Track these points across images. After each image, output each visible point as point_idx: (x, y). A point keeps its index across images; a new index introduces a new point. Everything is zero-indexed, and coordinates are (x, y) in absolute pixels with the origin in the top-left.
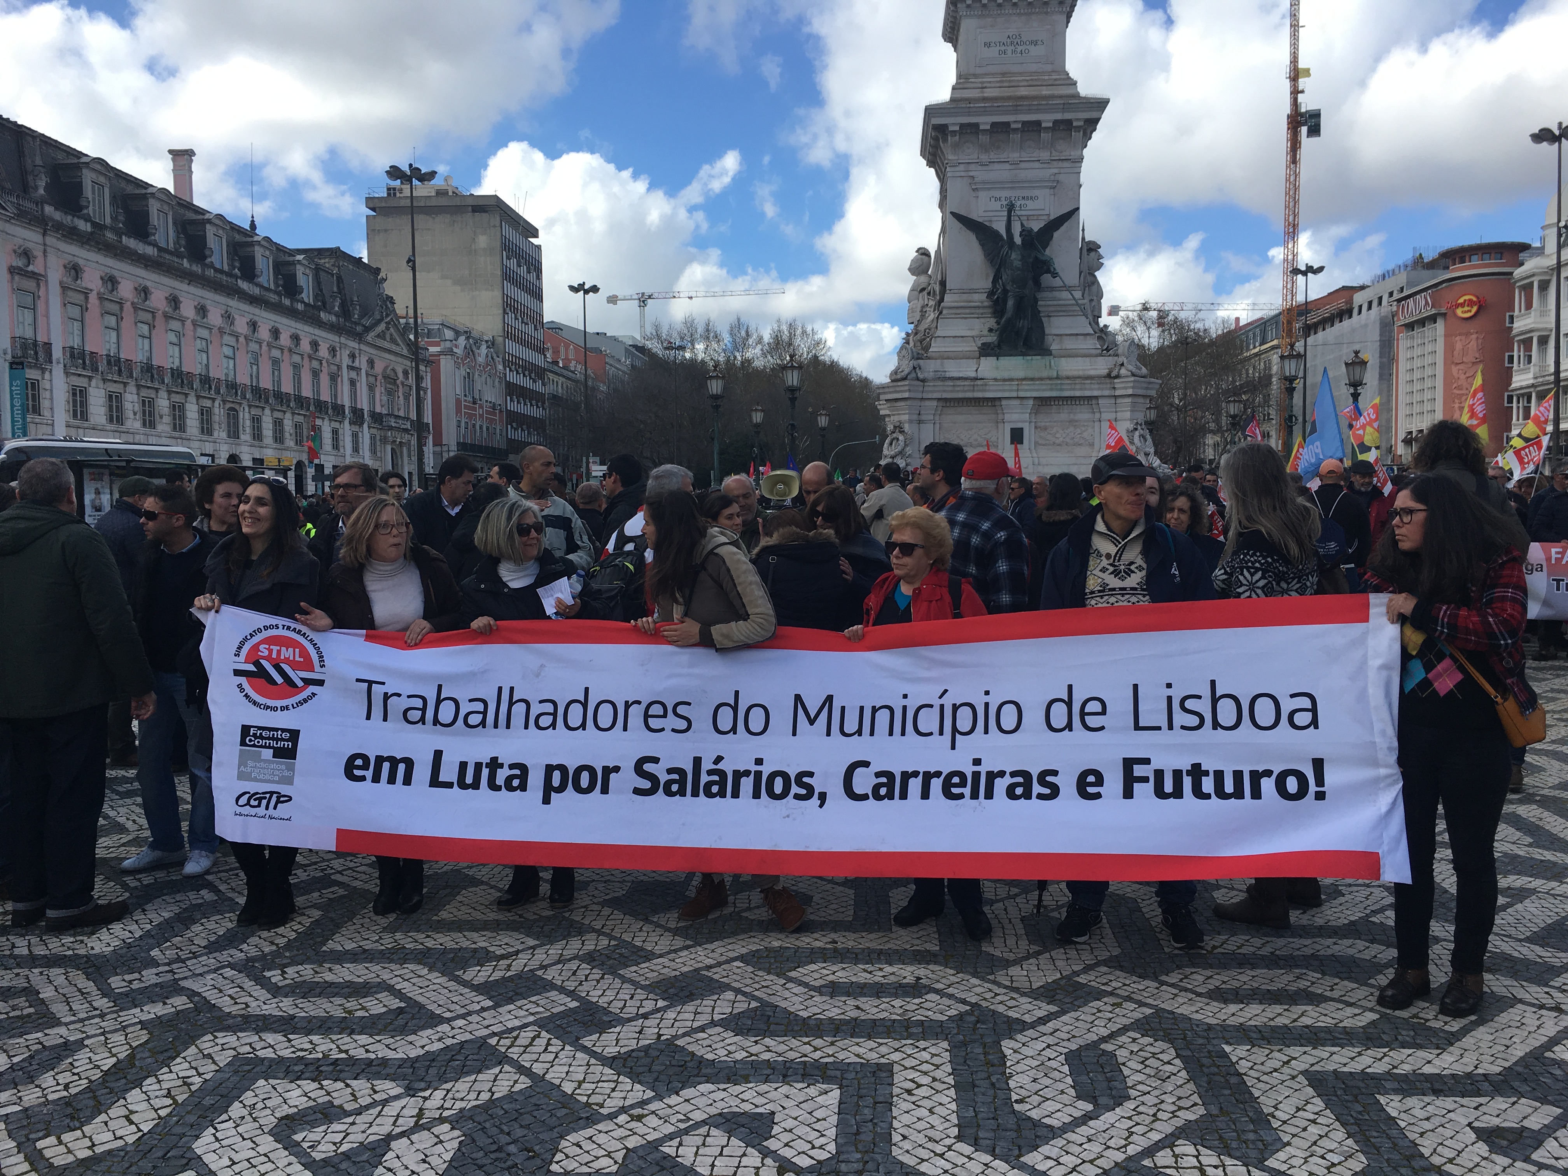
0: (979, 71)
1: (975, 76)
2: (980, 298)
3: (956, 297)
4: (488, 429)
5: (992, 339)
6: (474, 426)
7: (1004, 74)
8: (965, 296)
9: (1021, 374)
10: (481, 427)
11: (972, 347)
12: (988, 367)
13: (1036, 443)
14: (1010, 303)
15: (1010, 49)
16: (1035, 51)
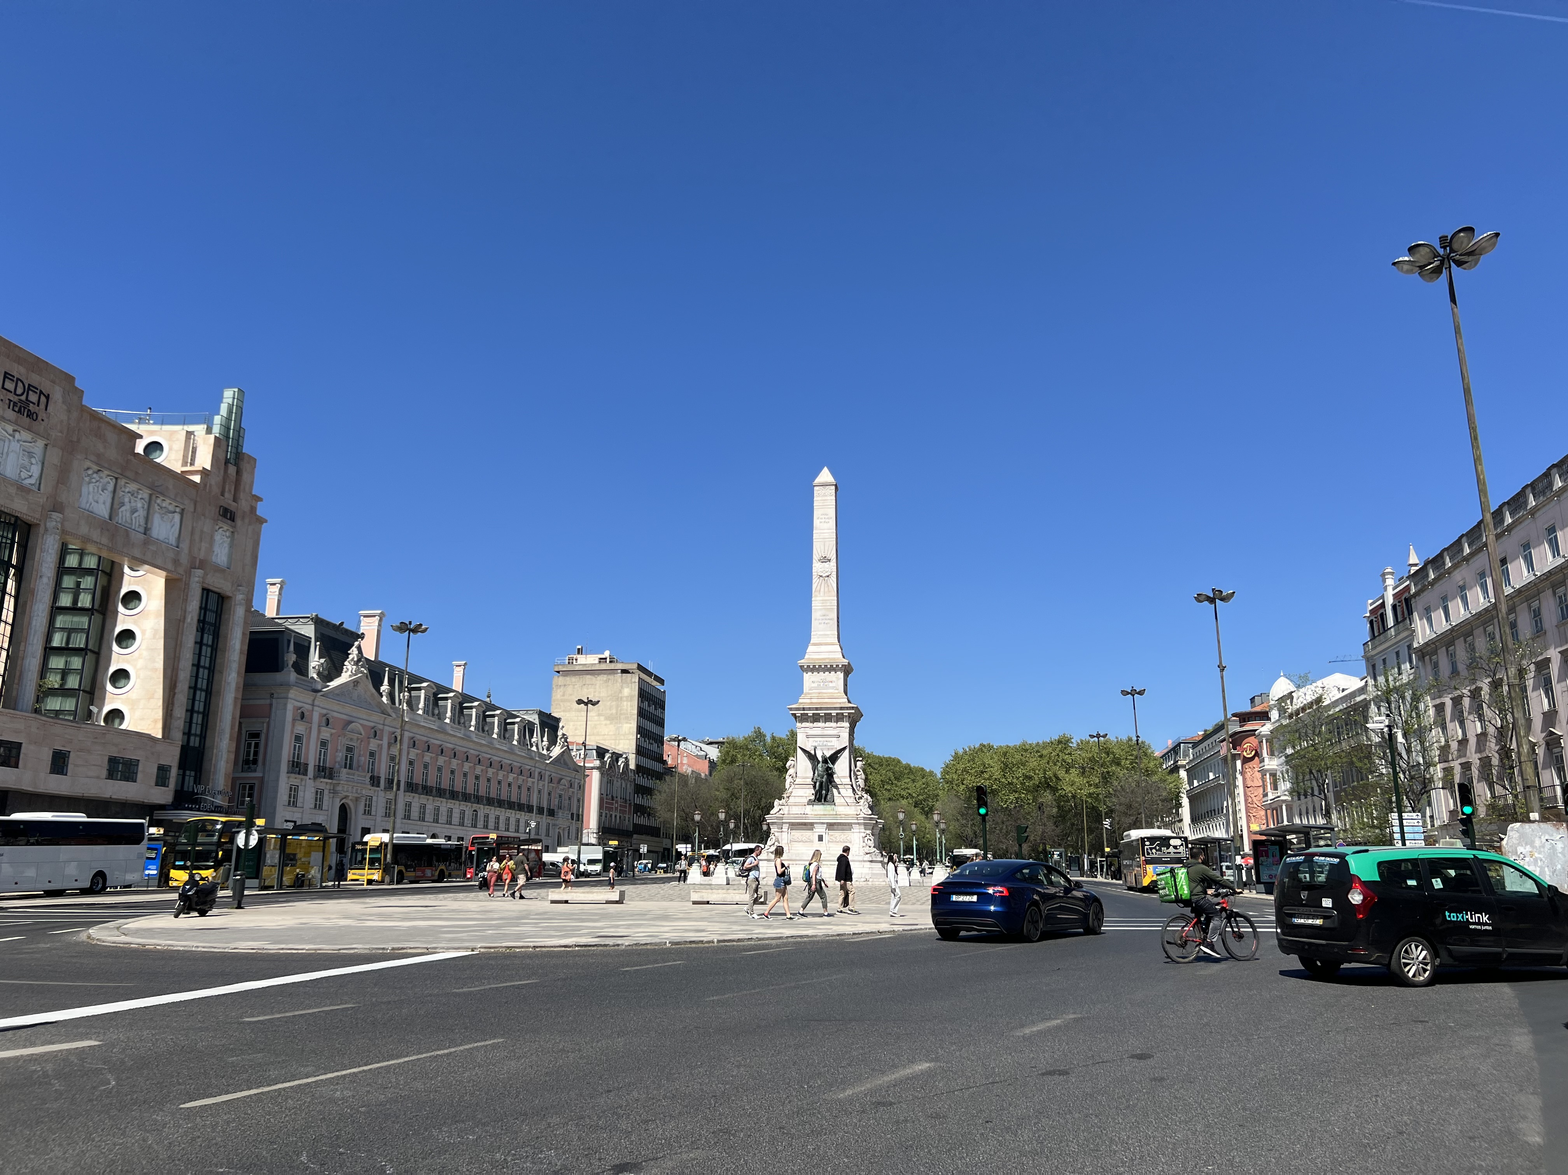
0: (810, 692)
1: (809, 694)
2: (809, 781)
3: (800, 780)
4: (620, 817)
5: (813, 797)
6: (611, 816)
7: (819, 693)
8: (804, 780)
9: (822, 813)
10: (616, 816)
11: (806, 801)
12: (809, 809)
13: (829, 841)
14: (818, 784)
15: (822, 684)
16: (831, 685)
